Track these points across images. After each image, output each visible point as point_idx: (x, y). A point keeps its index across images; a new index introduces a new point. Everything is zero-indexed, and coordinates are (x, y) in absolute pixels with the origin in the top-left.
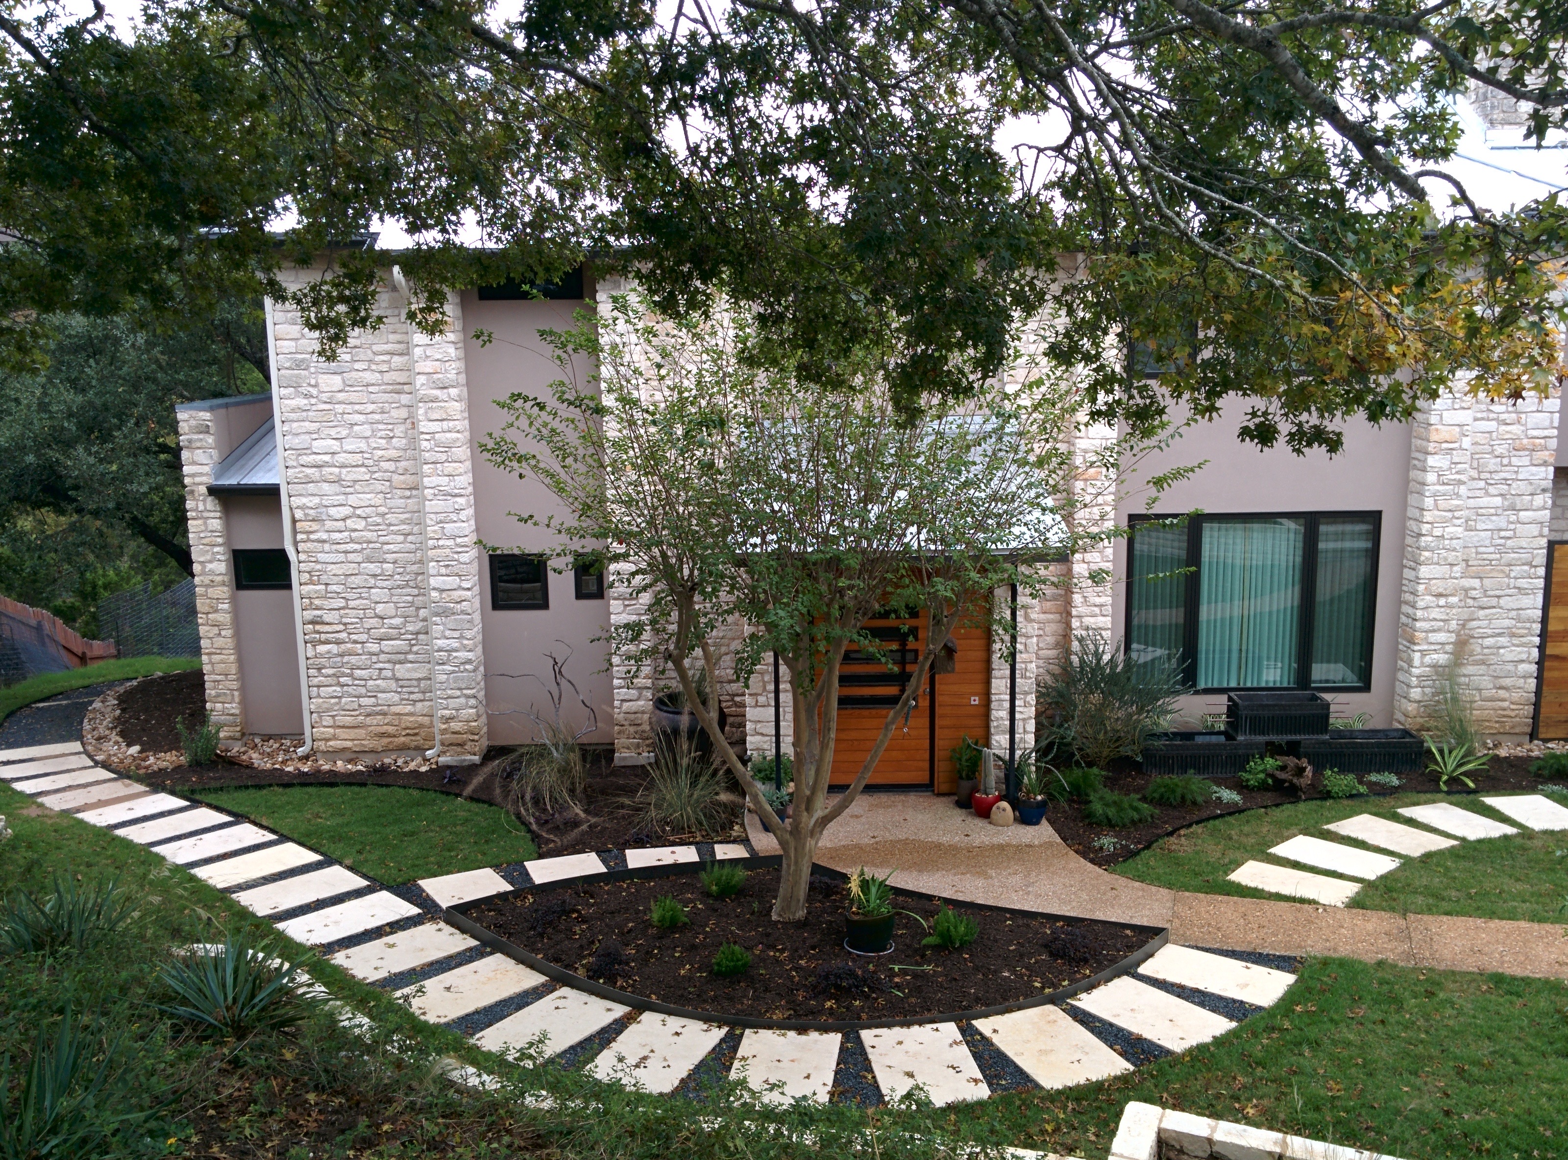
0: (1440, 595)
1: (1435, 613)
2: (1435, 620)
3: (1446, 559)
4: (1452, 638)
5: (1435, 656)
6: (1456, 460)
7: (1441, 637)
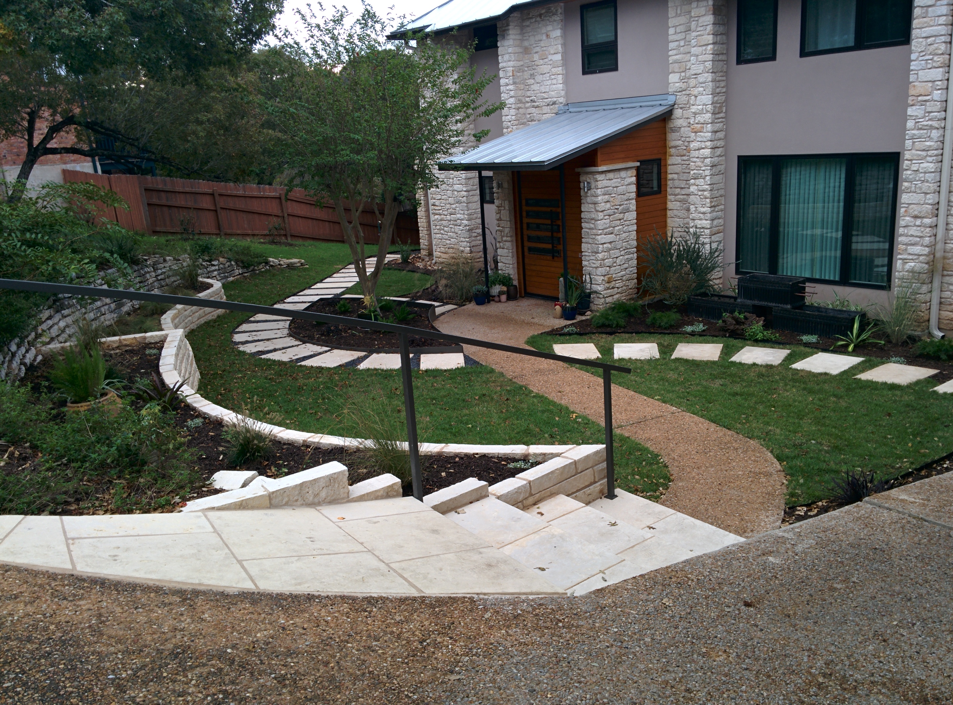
0: (916, 217)
1: (912, 231)
2: (912, 236)
3: (920, 188)
4: (926, 250)
5: (912, 264)
6: (929, 109)
7: (917, 249)
